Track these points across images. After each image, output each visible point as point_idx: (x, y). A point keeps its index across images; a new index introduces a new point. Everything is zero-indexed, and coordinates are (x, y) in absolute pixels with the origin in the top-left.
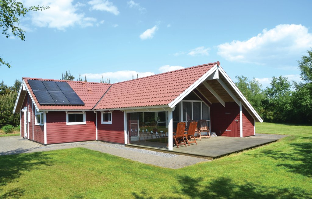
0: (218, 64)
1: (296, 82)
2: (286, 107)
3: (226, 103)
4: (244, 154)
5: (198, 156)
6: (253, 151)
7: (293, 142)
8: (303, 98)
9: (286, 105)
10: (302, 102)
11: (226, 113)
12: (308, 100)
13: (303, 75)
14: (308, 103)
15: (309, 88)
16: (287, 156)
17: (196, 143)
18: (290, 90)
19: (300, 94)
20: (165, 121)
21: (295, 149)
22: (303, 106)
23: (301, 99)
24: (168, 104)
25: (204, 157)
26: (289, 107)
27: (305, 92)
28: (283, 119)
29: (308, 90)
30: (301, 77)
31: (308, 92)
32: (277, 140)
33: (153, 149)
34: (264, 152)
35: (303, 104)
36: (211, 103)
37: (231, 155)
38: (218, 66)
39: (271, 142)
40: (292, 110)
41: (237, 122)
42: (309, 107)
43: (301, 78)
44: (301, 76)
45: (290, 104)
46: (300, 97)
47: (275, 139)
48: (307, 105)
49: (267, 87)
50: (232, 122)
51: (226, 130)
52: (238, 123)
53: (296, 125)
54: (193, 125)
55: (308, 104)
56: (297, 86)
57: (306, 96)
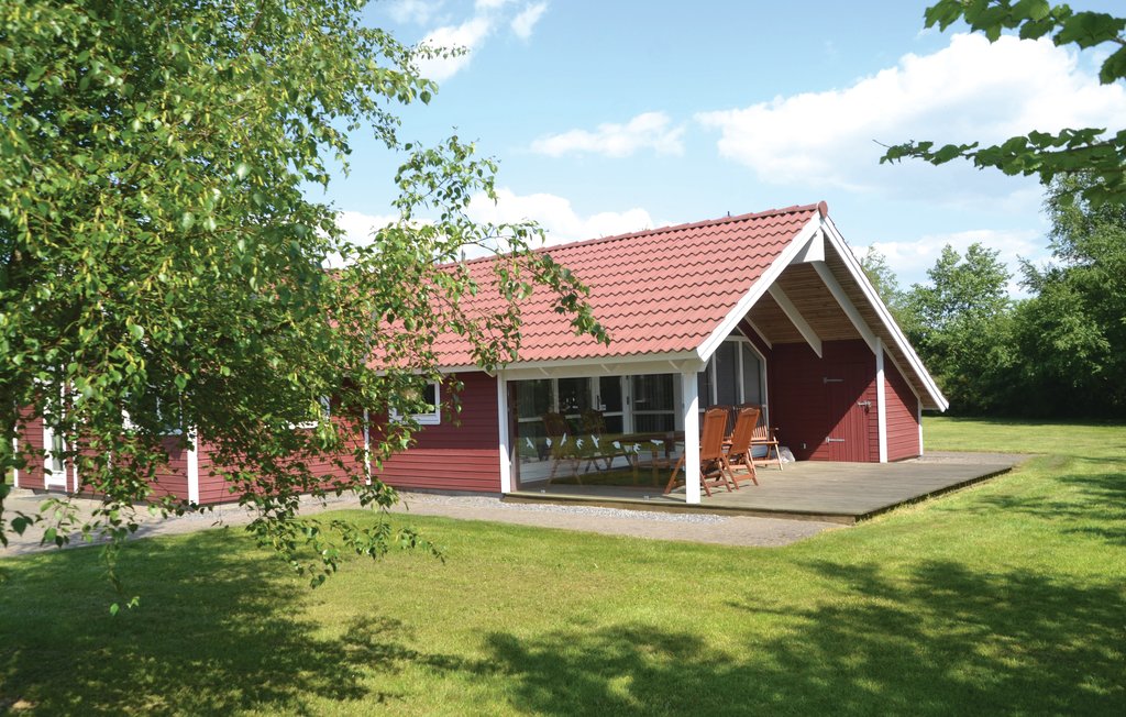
0: (822, 210)
1: (1031, 264)
2: (996, 357)
3: (825, 345)
4: (933, 508)
5: (801, 517)
6: (954, 499)
7: (1066, 473)
8: (1059, 324)
9: (994, 349)
10: (1058, 337)
11: (826, 380)
12: (1076, 330)
13: (1058, 239)
14: (1076, 342)
15: (1081, 287)
16: (1076, 510)
17: (754, 479)
18: (1002, 296)
19: (1047, 308)
20: (620, 409)
21: (1085, 492)
23: (1049, 326)
24: (695, 348)
25: (825, 517)
26: (1005, 357)
27: (1067, 300)
28: (982, 403)
29: (1077, 294)
30: (1050, 247)
31: (1078, 301)
32: (1010, 469)
33: (626, 502)
34: (991, 500)
35: (1060, 344)
36: (770, 346)
37: (899, 512)
38: (822, 218)
39: (996, 474)
40: (1016, 368)
41: (867, 410)
42: (1083, 355)
43: (1052, 251)
44: (1050, 243)
45: (1009, 344)
46: (1045, 318)
47: (1000, 463)
48: (1074, 349)
49: (916, 286)
50: (849, 409)
51: (828, 440)
52: (871, 412)
53: (1033, 424)
54: (747, 419)
55: (1077, 346)
56: (1034, 280)
57: (1070, 315)
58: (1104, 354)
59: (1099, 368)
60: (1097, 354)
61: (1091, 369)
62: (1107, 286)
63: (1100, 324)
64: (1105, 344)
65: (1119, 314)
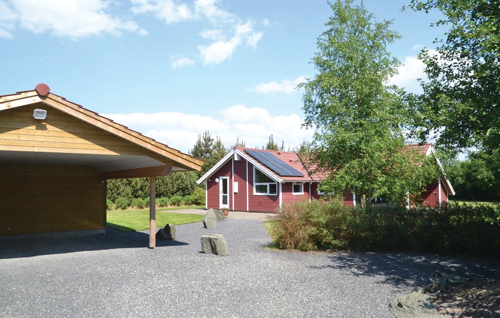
2: (458, 180)
8: (478, 171)
12: (484, 173)
19: (474, 166)
22: (478, 179)
23: (475, 171)
35: (479, 177)
40: (465, 184)
42: (486, 180)
45: (462, 176)
46: (474, 169)
48: (483, 179)
52: (437, 195)
57: (482, 168)
58: (493, 180)
59: (491, 185)
60: (490, 180)
61: (489, 185)
62: (494, 159)
63: (492, 171)
64: (493, 177)
65: (497, 168)
